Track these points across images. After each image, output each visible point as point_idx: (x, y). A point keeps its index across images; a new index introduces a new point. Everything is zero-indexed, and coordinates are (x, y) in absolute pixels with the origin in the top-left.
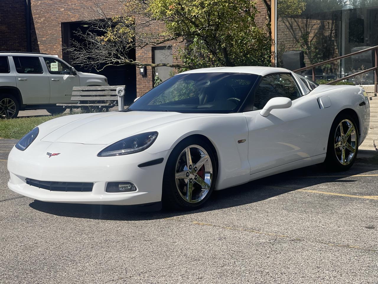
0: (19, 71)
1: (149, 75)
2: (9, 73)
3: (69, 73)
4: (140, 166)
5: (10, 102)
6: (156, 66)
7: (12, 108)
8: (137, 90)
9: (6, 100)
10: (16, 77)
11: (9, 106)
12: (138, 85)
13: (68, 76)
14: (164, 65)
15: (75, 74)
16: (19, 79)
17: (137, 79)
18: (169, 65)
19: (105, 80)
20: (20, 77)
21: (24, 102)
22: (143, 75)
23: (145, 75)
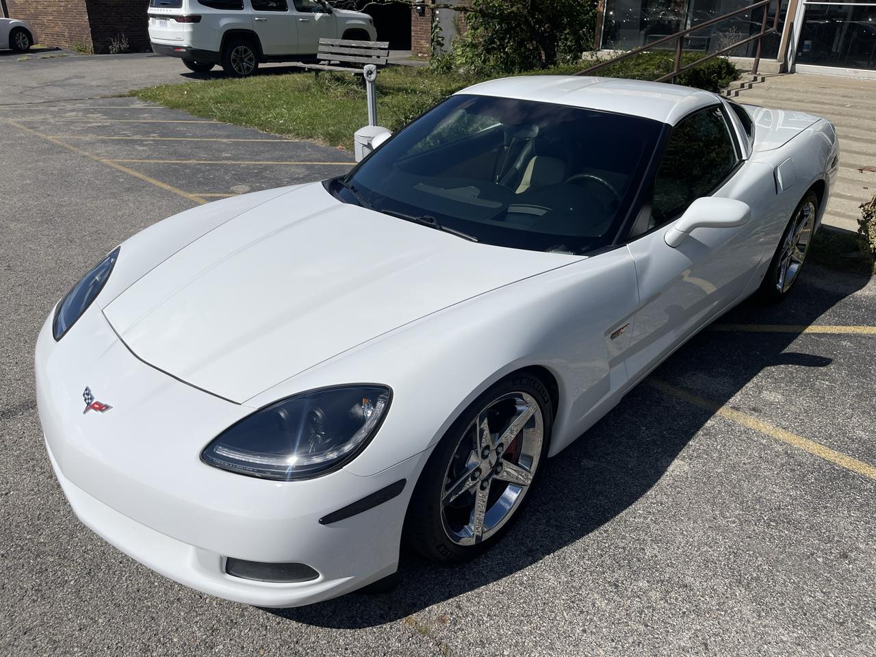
0: (256, 8)
1: (428, 14)
2: (243, 9)
3: (322, 11)
4: (326, 520)
5: (246, 51)
6: (435, 8)
7: (250, 60)
8: (413, 34)
9: (241, 48)
10: (252, 16)
11: (245, 58)
12: (414, 26)
13: (321, 14)
14: (446, 7)
15: (330, 12)
16: (256, 19)
17: (413, 18)
18: (452, 7)
19: (370, 21)
20: (257, 16)
21: (265, 52)
22: (420, 13)
23: (422, 13)
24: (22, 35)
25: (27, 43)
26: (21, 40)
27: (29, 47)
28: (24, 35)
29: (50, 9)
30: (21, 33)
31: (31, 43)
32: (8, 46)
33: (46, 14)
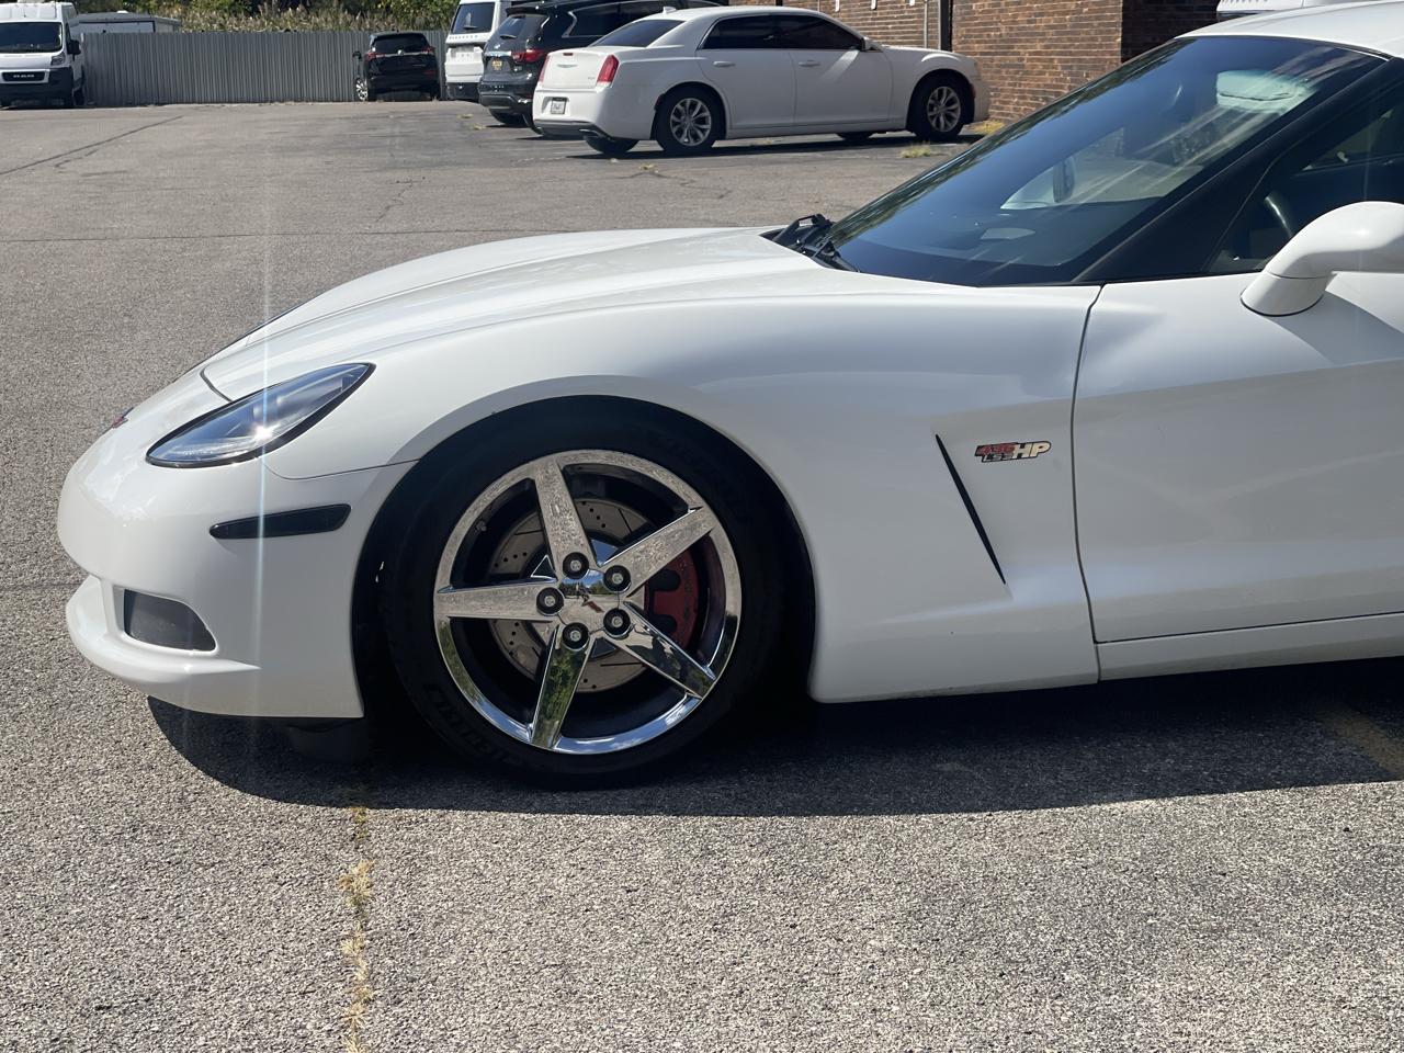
4: (223, 531)
24: (949, 93)
25: (957, 116)
26: (942, 106)
27: (959, 127)
28: (953, 94)
29: (1042, 23)
30: (945, 88)
31: (968, 116)
32: (904, 123)
33: (1032, 35)
